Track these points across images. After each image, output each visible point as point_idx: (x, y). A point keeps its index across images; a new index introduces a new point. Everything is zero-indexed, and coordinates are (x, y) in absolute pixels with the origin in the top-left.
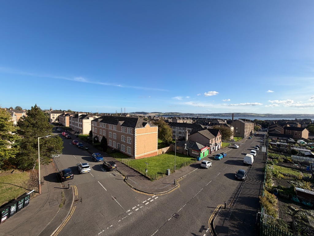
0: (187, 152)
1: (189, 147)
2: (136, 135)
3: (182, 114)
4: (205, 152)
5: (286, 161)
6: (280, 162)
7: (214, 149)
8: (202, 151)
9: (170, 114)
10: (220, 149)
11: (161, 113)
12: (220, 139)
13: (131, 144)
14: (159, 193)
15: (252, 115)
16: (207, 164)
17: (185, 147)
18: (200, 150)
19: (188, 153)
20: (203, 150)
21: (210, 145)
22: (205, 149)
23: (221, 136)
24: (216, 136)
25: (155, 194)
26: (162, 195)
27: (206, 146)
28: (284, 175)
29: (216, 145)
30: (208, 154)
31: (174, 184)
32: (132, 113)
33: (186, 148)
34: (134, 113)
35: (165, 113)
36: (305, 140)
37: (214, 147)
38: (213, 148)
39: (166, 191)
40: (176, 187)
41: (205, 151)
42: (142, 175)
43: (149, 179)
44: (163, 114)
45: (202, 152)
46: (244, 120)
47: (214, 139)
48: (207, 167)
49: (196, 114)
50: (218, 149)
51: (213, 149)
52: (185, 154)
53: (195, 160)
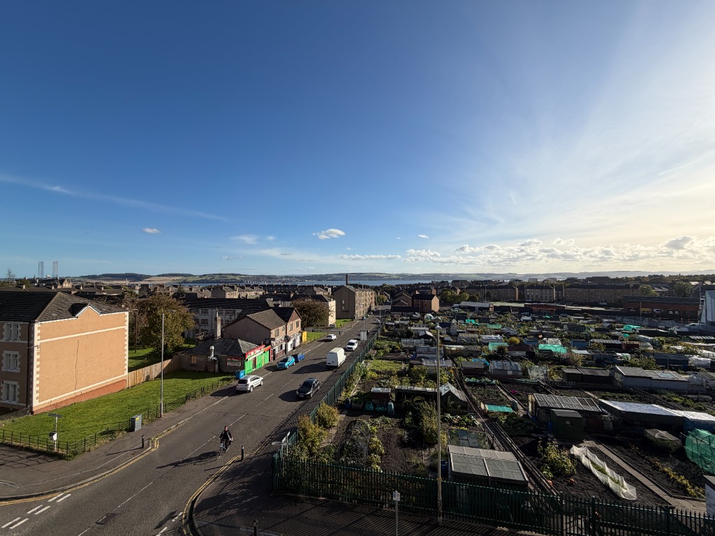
0: (217, 366)
1: (222, 353)
2: (36, 342)
3: (247, 278)
4: (258, 356)
5: (394, 350)
6: (385, 353)
7: (284, 348)
8: (247, 357)
9: (217, 278)
10: (300, 346)
11: (190, 275)
12: (297, 326)
13: (18, 370)
14: (79, 483)
15: (380, 277)
16: (249, 382)
17: (210, 355)
18: (244, 355)
19: (219, 366)
20: (252, 353)
21: (272, 342)
22: (257, 351)
23: (299, 320)
24: (287, 321)
25: (63, 491)
26: (87, 484)
27: (260, 345)
28: (378, 373)
29: (287, 339)
30: (267, 362)
31: (143, 447)
32: (89, 277)
33: (214, 356)
34: (94, 277)
35: (201, 276)
36: (435, 314)
37: (284, 344)
38: (282, 345)
39: (109, 469)
40: (143, 454)
41: (258, 354)
42: (40, 453)
43: (60, 457)
44: (195, 279)
45: (250, 358)
46: (356, 286)
47: (281, 328)
48: (249, 389)
49: (282, 277)
50: (294, 348)
51: (281, 348)
52: (212, 370)
53: (228, 380)
